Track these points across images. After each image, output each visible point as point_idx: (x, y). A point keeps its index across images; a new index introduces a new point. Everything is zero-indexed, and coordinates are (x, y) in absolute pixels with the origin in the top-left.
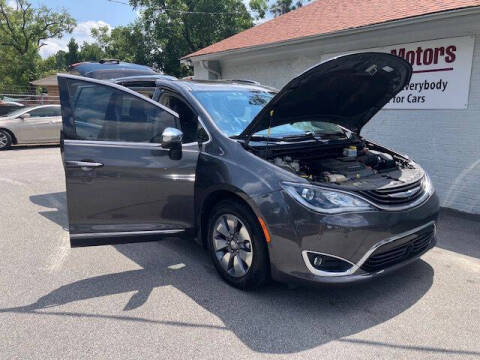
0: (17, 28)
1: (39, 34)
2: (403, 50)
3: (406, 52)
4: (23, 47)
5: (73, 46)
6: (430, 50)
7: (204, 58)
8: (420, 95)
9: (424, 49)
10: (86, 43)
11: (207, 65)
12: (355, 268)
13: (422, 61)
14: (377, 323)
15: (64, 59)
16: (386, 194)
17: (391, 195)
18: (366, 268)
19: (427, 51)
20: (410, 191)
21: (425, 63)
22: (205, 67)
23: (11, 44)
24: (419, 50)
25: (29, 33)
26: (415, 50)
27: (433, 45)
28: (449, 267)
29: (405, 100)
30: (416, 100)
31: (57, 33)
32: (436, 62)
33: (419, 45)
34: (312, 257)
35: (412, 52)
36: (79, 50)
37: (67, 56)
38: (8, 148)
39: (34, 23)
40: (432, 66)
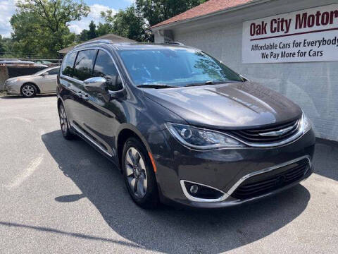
0: (50, 14)
1: (65, 18)
2: (305, 15)
3: (308, 16)
4: (55, 27)
5: (92, 26)
6: (327, 13)
7: (161, 28)
8: (320, 50)
9: (322, 12)
10: (100, 24)
11: (162, 33)
12: (226, 196)
13: (320, 22)
14: (243, 244)
15: (87, 35)
16: (257, 133)
17: (261, 134)
18: (235, 196)
19: (324, 14)
20: (281, 131)
21: (323, 24)
22: (161, 35)
23: (47, 26)
24: (318, 14)
25: (58, 18)
26: (315, 13)
27: (329, 9)
28: (324, 193)
29: (307, 54)
30: (315, 54)
31: (77, 17)
32: (331, 22)
33: (317, 9)
34: (188, 186)
35: (313, 16)
36: (96, 29)
37: (89, 33)
38: (34, 96)
39: (62, 10)
40: (329, 26)
